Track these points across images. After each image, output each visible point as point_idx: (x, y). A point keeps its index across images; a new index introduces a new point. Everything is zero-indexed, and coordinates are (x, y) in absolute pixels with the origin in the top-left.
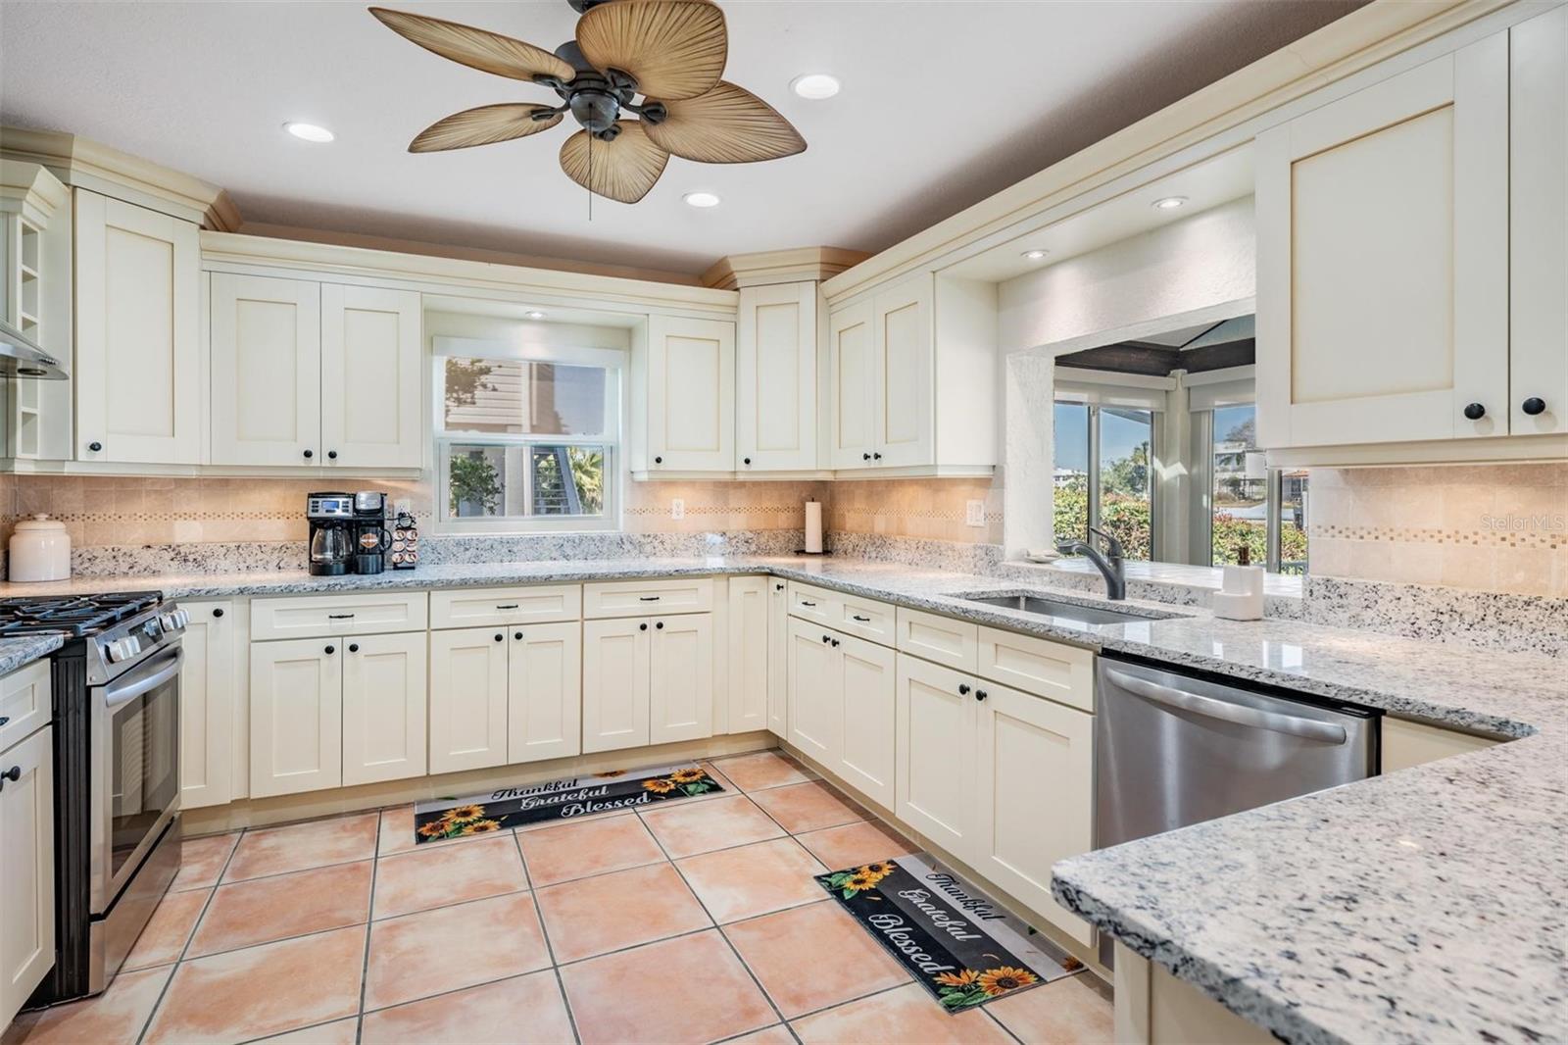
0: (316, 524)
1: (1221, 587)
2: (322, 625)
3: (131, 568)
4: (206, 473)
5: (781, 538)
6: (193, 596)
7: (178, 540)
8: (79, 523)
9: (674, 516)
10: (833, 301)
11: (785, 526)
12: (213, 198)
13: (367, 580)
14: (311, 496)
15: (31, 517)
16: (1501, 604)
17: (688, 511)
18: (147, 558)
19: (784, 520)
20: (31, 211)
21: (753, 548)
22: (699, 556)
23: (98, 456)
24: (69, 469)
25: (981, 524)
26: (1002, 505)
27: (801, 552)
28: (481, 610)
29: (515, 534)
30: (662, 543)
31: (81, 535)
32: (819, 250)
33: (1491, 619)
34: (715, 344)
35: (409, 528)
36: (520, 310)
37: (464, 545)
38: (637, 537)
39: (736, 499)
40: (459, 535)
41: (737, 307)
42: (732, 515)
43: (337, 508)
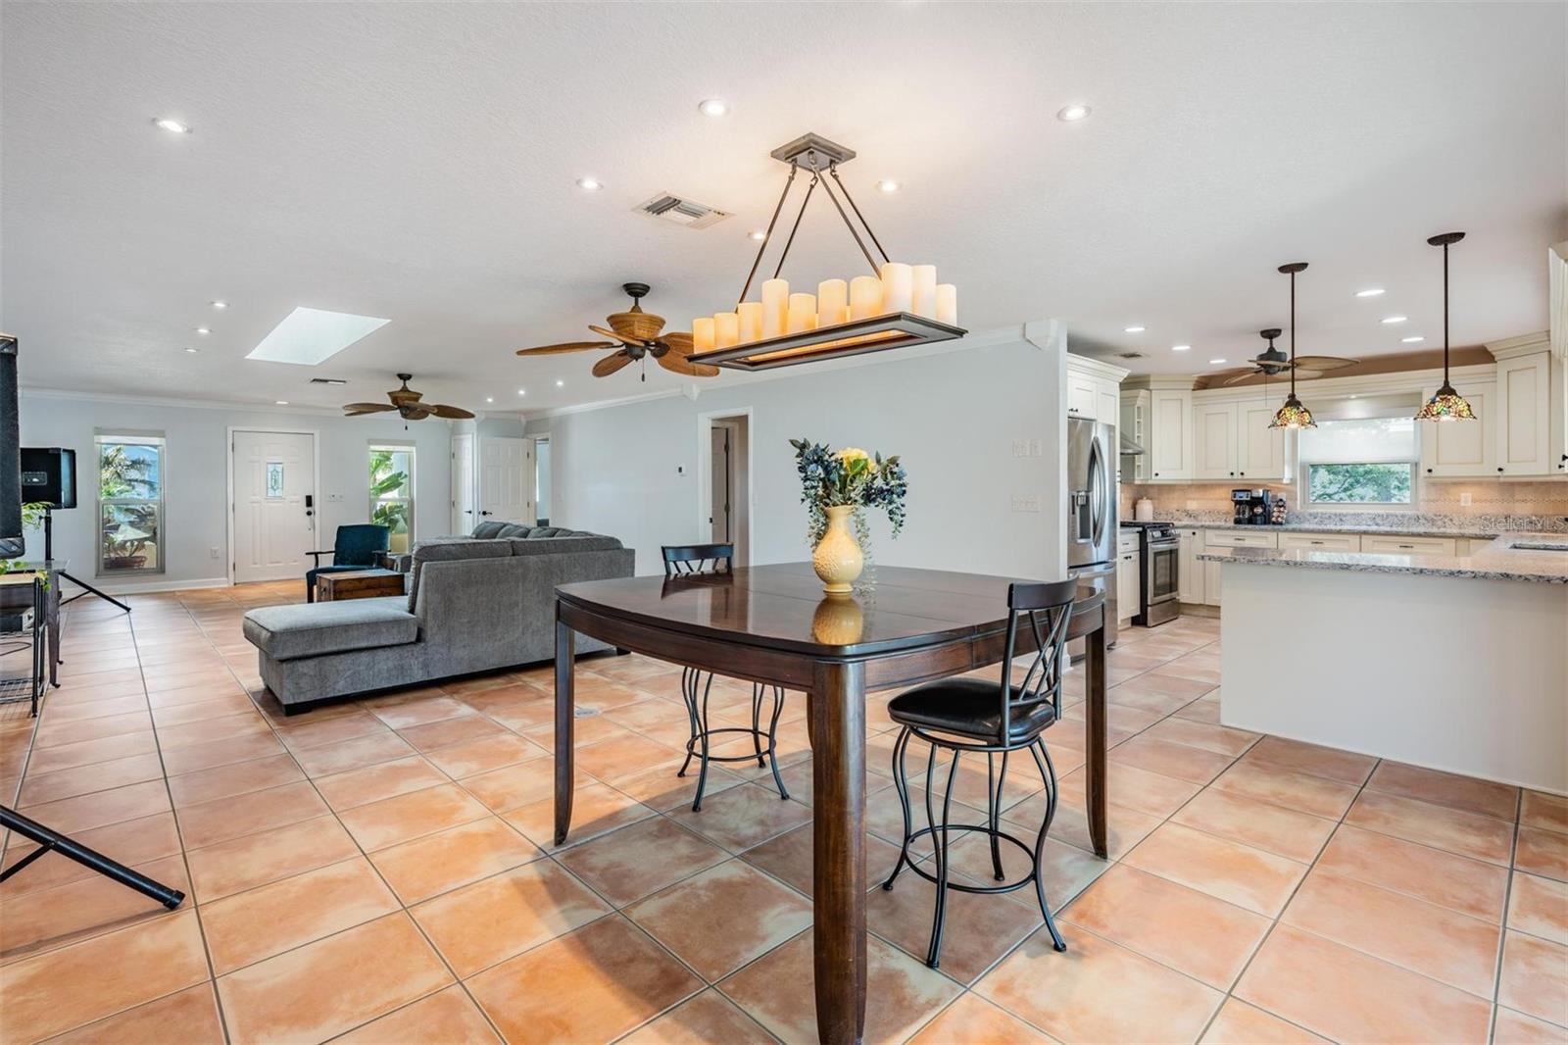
0: (1238, 503)
2: (1231, 542)
3: (1171, 515)
4: (1195, 482)
6: (1185, 526)
7: (1188, 508)
8: (1156, 501)
9: (1462, 504)
12: (1197, 380)
13: (1257, 527)
14: (1234, 491)
15: (1142, 498)
17: (1475, 501)
18: (1177, 514)
20: (1139, 402)
23: (1158, 477)
24: (1150, 482)
29: (1344, 511)
30: (1451, 520)
31: (1157, 506)
34: (1479, 398)
35: (1281, 507)
37: (1314, 516)
38: (1430, 515)
40: (1312, 511)
41: (1496, 372)
42: (1517, 504)
43: (1245, 497)
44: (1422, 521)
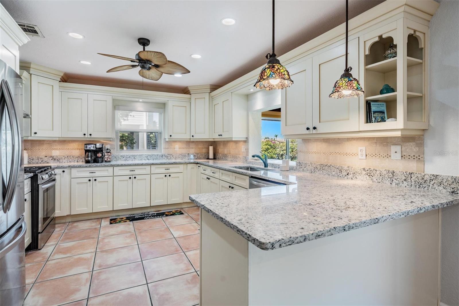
0: (87, 151)
1: (282, 164)
2: (88, 174)
3: (42, 161)
4: (60, 139)
5: (203, 155)
6: (58, 168)
7: (53, 155)
8: (29, 151)
9: (176, 149)
10: (213, 98)
11: (205, 152)
12: (62, 75)
13: (98, 164)
14: (85, 144)
16: (323, 166)
17: (179, 148)
18: (46, 159)
19: (204, 151)
21: (196, 157)
22: (182, 159)
23: (36, 135)
24: (30, 138)
25: (244, 151)
26: (248, 147)
27: (208, 159)
28: (126, 171)
29: (136, 154)
30: (173, 156)
32: (209, 85)
33: (321, 169)
34: (185, 107)
35: (109, 152)
36: (137, 100)
37: (123, 157)
38: (166, 154)
39: (192, 145)
40: (122, 154)
41: (190, 98)
42: (191, 149)
43: (92, 147)
44: (164, 157)
